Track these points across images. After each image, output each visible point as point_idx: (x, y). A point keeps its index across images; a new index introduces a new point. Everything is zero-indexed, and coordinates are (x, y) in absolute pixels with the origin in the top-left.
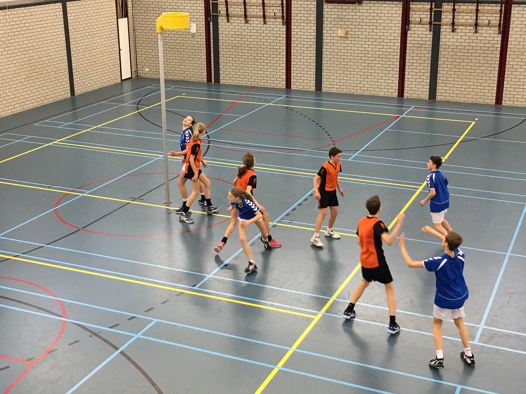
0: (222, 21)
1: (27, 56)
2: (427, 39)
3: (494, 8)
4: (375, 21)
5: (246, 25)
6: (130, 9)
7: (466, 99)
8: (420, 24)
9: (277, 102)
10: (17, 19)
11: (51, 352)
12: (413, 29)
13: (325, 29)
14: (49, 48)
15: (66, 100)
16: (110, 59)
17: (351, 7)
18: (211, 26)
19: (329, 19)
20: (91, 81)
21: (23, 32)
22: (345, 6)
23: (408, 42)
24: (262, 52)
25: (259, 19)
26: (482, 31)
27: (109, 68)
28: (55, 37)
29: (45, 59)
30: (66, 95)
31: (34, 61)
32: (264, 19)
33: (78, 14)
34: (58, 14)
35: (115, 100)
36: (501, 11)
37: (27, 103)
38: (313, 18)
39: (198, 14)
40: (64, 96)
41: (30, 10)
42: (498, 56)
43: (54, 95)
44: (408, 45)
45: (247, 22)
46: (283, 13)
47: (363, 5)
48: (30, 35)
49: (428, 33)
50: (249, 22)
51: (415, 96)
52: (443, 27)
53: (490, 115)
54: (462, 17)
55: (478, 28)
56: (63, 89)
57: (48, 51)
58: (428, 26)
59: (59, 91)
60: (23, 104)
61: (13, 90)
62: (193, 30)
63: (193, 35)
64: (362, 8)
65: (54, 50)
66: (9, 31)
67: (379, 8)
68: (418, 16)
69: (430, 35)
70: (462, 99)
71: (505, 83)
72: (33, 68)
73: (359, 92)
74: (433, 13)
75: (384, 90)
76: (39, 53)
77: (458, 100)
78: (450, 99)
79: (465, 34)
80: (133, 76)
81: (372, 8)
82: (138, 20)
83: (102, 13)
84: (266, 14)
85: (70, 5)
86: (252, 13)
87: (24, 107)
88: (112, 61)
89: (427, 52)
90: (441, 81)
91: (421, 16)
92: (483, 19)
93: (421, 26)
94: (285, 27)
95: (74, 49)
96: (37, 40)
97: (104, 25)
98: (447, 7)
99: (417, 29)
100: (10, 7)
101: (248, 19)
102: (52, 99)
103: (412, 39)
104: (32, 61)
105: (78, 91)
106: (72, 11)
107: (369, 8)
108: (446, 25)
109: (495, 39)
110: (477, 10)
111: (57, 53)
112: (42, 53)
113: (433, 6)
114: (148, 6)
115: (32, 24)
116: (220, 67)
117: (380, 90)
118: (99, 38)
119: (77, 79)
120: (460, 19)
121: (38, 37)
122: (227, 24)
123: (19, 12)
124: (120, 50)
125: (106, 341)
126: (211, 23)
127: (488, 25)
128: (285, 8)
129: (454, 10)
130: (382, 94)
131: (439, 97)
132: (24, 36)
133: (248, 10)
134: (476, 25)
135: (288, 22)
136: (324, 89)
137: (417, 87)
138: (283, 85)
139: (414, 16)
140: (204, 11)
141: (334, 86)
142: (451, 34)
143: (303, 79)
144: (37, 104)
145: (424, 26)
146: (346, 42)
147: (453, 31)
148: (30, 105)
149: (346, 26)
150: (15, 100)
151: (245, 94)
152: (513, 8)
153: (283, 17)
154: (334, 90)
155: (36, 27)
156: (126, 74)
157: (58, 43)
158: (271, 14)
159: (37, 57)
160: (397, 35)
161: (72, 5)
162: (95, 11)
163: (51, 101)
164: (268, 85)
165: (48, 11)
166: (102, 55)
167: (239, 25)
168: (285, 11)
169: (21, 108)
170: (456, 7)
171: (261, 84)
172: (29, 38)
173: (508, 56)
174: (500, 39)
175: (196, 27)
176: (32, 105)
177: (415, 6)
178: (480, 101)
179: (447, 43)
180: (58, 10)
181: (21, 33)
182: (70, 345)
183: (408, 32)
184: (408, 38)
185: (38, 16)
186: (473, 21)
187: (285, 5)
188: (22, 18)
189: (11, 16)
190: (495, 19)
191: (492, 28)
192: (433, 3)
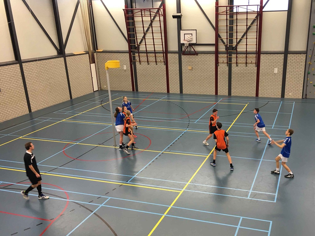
0: (137, 64)
1: (48, 82)
2: (227, 70)
3: (253, 56)
4: (204, 62)
5: (148, 65)
6: (96, 59)
7: (244, 95)
8: (223, 63)
9: (164, 99)
10: (43, 65)
11: (62, 215)
12: (220, 65)
13: (183, 66)
14: (59, 78)
15: (68, 101)
16: (88, 82)
17: (193, 57)
18: (133, 66)
19: (184, 62)
20: (80, 92)
21: (46, 71)
22: (191, 56)
23: (218, 71)
24: (156, 77)
25: (154, 63)
26: (249, 66)
27: (88, 86)
28: (61, 73)
29: (57, 83)
30: (68, 99)
31: (52, 84)
32: (156, 63)
33: (72, 62)
34: (62, 62)
35: (91, 101)
36: (256, 57)
37: (49, 103)
38: (177, 62)
39: (127, 61)
40: (67, 99)
41: (48, 61)
42: (256, 76)
43: (62, 99)
44: (218, 72)
45: (148, 64)
46: (164, 60)
47: (198, 55)
48: (49, 72)
49: (227, 67)
50: (150, 64)
51: (222, 94)
52: (233, 64)
53: (254, 101)
54: (240, 60)
55: (247, 64)
56: (67, 96)
57: (59, 79)
58: (227, 64)
59: (64, 97)
60: (48, 104)
61: (43, 97)
62: (125, 68)
63: (125, 71)
64: (198, 57)
65: (61, 79)
66: (40, 71)
67: (205, 57)
68: (222, 60)
69: (227, 68)
70: (242, 95)
71: (259, 87)
72: (52, 87)
73: (199, 93)
74: (228, 59)
75: (209, 92)
76: (54, 80)
77: (240, 95)
78: (237, 95)
79: (242, 67)
80: (99, 89)
81: (202, 57)
82: (100, 64)
83: (83, 62)
84: (157, 60)
85: (67, 58)
86: (151, 60)
87: (49, 105)
88: (89, 83)
89: (227, 75)
90: (233, 88)
91: (223, 60)
92: (249, 61)
93: (223, 64)
94: (165, 66)
95: (70, 78)
96: (53, 75)
97: (84, 67)
98: (234, 56)
99: (222, 65)
100: (39, 60)
101: (149, 63)
102: (61, 101)
103: (220, 70)
104: (51, 84)
105: (73, 97)
106: (69, 61)
107: (201, 57)
108: (234, 63)
109: (254, 69)
110: (246, 57)
111: (62, 80)
112: (55, 80)
113: (228, 56)
114: (104, 58)
115: (50, 67)
116: (138, 84)
117: (207, 92)
118: (82, 73)
119: (73, 92)
120: (239, 61)
121: (53, 73)
122: (140, 65)
123: (43, 62)
124: (92, 78)
125: (87, 209)
126: (133, 65)
127: (251, 63)
128: (165, 58)
129: (237, 57)
130: (208, 94)
131: (232, 95)
132: (47, 73)
133: (149, 59)
134: (246, 63)
135: (166, 64)
136: (184, 93)
137: (223, 90)
138: (166, 91)
139: (220, 60)
140: (129, 60)
141: (188, 91)
142: (236, 67)
143: (175, 88)
144: (55, 103)
145: (225, 64)
146: (192, 72)
147: (237, 66)
148: (51, 104)
149: (192, 65)
150: (44, 102)
151: (149, 96)
152: (261, 56)
153: (164, 61)
154: (188, 93)
155: (52, 68)
156: (96, 88)
157: (63, 76)
158: (159, 60)
159: (53, 82)
160: (213, 68)
161: (68, 58)
162: (80, 61)
163: (61, 102)
164: (159, 91)
165: (57, 61)
166: (84, 80)
167: (145, 65)
168: (165, 59)
169: (47, 105)
170: (237, 56)
171: (156, 91)
172: (49, 74)
173: (260, 76)
174: (256, 69)
175: (126, 67)
176: (52, 104)
177: (220, 56)
178: (250, 95)
179: (235, 71)
180: (62, 61)
181: (45, 71)
182: (70, 211)
183: (218, 67)
184: (218, 70)
185: (53, 64)
186: (245, 62)
187: (165, 56)
188: (45, 65)
189: (40, 64)
190: (254, 61)
191: (253, 64)
192: (228, 54)
